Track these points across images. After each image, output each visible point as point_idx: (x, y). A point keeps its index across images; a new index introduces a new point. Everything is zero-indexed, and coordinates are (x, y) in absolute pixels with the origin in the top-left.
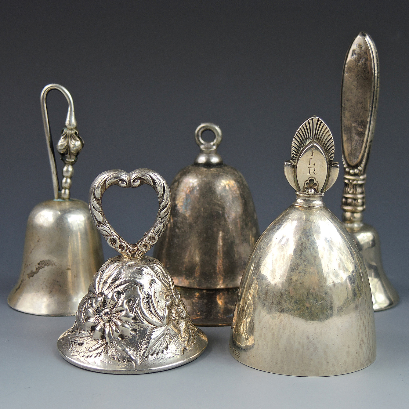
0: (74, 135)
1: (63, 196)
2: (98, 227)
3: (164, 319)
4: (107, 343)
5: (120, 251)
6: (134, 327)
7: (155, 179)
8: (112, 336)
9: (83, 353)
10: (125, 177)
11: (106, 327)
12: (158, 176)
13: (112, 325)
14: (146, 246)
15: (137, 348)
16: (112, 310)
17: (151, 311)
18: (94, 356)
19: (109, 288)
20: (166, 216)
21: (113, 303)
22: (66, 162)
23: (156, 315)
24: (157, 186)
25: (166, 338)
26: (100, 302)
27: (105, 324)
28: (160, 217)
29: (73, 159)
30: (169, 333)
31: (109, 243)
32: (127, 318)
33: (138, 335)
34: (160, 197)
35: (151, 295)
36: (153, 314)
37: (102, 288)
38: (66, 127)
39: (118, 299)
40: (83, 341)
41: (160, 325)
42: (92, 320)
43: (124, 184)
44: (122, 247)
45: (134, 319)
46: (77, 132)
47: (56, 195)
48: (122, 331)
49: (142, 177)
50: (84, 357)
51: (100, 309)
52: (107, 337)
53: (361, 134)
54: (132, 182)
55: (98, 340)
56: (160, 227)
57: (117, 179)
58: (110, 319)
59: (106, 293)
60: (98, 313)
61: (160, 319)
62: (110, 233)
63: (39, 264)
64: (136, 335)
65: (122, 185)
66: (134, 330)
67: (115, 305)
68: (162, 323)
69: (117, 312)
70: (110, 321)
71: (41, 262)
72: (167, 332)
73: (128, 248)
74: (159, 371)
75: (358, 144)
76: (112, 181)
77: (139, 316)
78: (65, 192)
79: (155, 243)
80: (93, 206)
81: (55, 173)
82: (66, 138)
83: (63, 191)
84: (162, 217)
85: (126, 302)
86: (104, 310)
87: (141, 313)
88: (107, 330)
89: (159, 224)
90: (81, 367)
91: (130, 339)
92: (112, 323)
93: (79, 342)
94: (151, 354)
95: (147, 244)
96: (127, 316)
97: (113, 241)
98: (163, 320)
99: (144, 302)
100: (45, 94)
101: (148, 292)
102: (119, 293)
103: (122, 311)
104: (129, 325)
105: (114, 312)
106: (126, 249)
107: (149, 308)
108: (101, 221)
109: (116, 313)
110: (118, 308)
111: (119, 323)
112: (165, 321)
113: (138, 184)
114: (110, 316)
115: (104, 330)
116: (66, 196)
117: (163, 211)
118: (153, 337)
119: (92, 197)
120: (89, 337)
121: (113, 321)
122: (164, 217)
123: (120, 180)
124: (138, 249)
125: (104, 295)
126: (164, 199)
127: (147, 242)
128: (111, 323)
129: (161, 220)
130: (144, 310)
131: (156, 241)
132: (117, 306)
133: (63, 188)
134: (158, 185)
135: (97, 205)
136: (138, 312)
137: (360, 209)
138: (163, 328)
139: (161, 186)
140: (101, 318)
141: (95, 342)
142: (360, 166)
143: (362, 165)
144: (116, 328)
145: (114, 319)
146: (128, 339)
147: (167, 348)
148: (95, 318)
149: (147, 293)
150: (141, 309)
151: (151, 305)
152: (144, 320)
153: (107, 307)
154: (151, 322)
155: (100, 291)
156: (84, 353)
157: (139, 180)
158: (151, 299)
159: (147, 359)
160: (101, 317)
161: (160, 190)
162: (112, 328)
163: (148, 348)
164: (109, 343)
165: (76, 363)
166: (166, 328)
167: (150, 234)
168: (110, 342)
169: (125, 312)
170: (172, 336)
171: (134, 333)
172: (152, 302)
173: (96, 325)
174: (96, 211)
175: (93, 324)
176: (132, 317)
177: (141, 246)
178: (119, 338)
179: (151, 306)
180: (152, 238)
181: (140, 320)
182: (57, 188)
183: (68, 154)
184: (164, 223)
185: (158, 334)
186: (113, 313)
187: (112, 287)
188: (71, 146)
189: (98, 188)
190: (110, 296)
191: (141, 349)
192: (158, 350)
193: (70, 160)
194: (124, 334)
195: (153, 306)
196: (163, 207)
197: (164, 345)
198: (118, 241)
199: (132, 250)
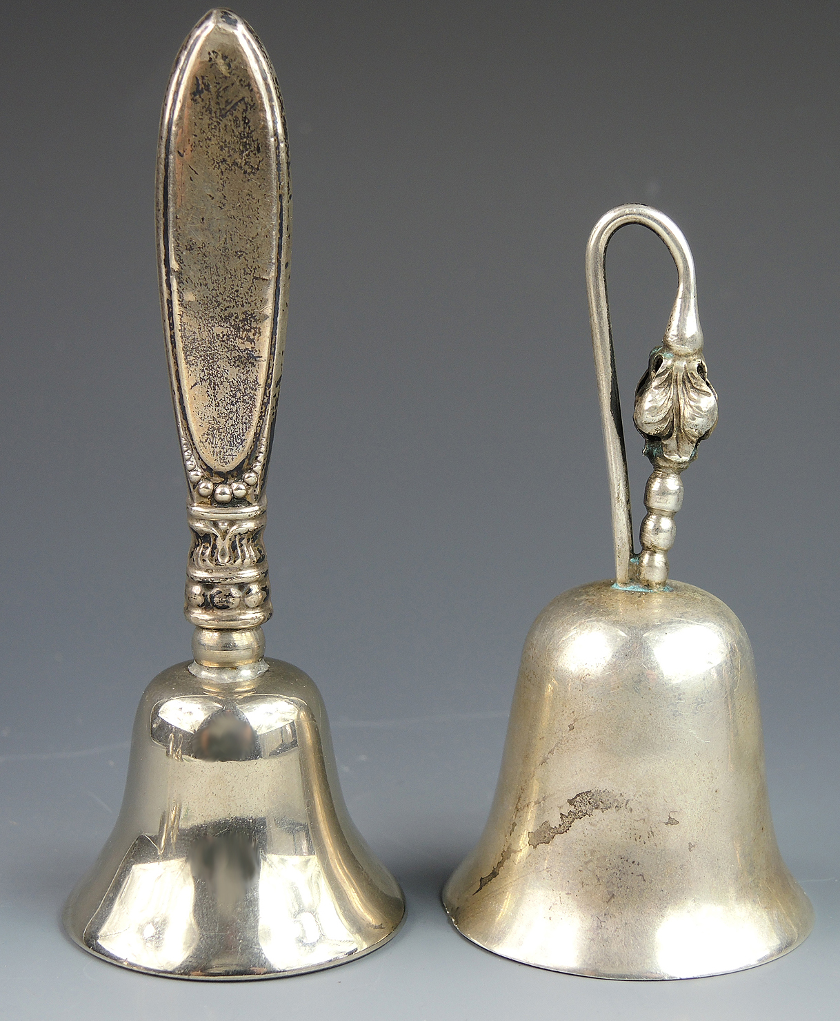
0: (696, 375)
1: (646, 574)
22: (662, 463)
29: (686, 453)
38: (667, 347)
46: (704, 364)
47: (621, 571)
53: (247, 360)
63: (571, 802)
71: (578, 795)
75: (238, 395)
78: (651, 561)
81: (623, 498)
82: (669, 385)
83: (646, 558)
100: (605, 238)
116: (657, 576)
133: (645, 548)
137: (252, 616)
142: (251, 470)
143: (258, 467)
182: (627, 547)
183: (674, 436)
188: (687, 412)
193: (675, 458)
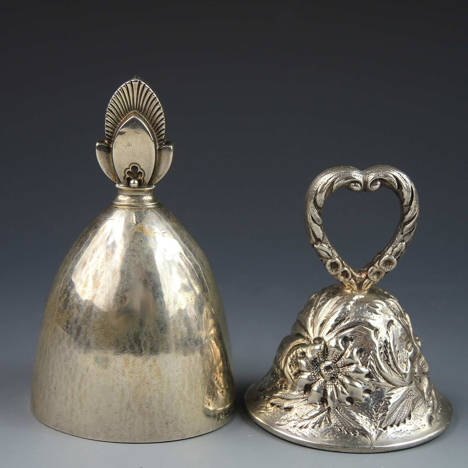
2: (315, 245)
3: (407, 376)
4: (329, 409)
5: (342, 278)
6: (368, 387)
7: (402, 181)
8: (337, 398)
9: (293, 421)
10: (359, 177)
11: (327, 386)
12: (405, 177)
13: (336, 384)
14: (378, 273)
15: (371, 415)
16: (336, 363)
17: (390, 365)
18: (310, 426)
19: (330, 331)
20: (410, 232)
21: (338, 353)
23: (396, 371)
24: (403, 190)
25: (408, 402)
26: (319, 351)
27: (325, 381)
28: (402, 234)
30: (412, 395)
31: (329, 268)
32: (358, 375)
33: (373, 398)
34: (406, 206)
35: (390, 343)
36: (392, 369)
37: (320, 332)
39: (346, 347)
40: (292, 405)
41: (400, 384)
42: (305, 376)
43: (358, 187)
44: (345, 274)
45: (369, 375)
48: (352, 393)
49: (383, 178)
50: (296, 428)
51: (318, 361)
52: (329, 400)
54: (369, 184)
55: (316, 404)
56: (402, 247)
57: (349, 180)
58: (334, 375)
59: (326, 339)
60: (315, 366)
61: (401, 376)
62: (331, 254)
64: (369, 398)
65: (355, 188)
66: (368, 391)
67: (342, 355)
68: (403, 382)
69: (344, 366)
70: (333, 378)
72: (409, 393)
73: (353, 276)
74: (402, 448)
76: (343, 183)
77: (375, 372)
79: (392, 269)
80: (312, 217)
84: (405, 233)
85: (357, 353)
86: (324, 362)
87: (377, 367)
88: (330, 390)
89: (400, 244)
90: (294, 441)
91: (362, 403)
92: (337, 381)
93: (285, 406)
94: (390, 424)
95: (381, 270)
96: (357, 371)
97: (334, 265)
98: (405, 377)
99: (380, 352)
101: (386, 340)
102: (345, 340)
103: (352, 364)
104: (361, 384)
105: (340, 366)
106: (350, 276)
107: (388, 361)
108: (320, 238)
109: (342, 368)
110: (346, 360)
111: (347, 381)
112: (407, 379)
113: (377, 187)
114: (333, 371)
115: (325, 392)
117: (408, 226)
118: (392, 401)
119: (311, 205)
120: (302, 400)
121: (337, 378)
122: (407, 234)
123: (352, 182)
124: (367, 277)
125: (323, 341)
126: (411, 208)
127: (381, 267)
128: (335, 381)
129: (404, 237)
130: (381, 364)
131: (394, 267)
132: (343, 357)
134: (405, 189)
135: (318, 216)
136: (373, 367)
138: (405, 388)
139: (408, 191)
140: (321, 374)
141: (312, 408)
144: (343, 388)
145: (339, 375)
146: (359, 403)
147: (410, 416)
148: (310, 373)
149: (384, 340)
150: (378, 361)
151: (390, 356)
152: (381, 377)
153: (329, 357)
154: (391, 380)
155: (316, 335)
156: (295, 422)
157: (378, 182)
158: (390, 348)
159: (385, 431)
160: (320, 371)
161: (407, 196)
162: (336, 388)
163: (386, 417)
164: (332, 408)
165: (286, 436)
166: (409, 389)
167: (386, 257)
168: (334, 408)
169: (355, 366)
170: (415, 399)
171: (368, 396)
172: (391, 353)
173: (312, 384)
174: (315, 224)
175: (308, 382)
176: (365, 374)
177: (372, 273)
178: (346, 402)
179: (390, 359)
180: (388, 262)
181: (376, 377)
184: (407, 241)
185: (399, 397)
186: (338, 367)
187: (335, 330)
189: (321, 191)
190: (333, 343)
191: (377, 418)
192: (400, 419)
194: (354, 396)
195: (393, 358)
196: (409, 220)
197: (406, 412)
198: (341, 266)
199: (358, 278)
